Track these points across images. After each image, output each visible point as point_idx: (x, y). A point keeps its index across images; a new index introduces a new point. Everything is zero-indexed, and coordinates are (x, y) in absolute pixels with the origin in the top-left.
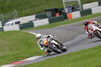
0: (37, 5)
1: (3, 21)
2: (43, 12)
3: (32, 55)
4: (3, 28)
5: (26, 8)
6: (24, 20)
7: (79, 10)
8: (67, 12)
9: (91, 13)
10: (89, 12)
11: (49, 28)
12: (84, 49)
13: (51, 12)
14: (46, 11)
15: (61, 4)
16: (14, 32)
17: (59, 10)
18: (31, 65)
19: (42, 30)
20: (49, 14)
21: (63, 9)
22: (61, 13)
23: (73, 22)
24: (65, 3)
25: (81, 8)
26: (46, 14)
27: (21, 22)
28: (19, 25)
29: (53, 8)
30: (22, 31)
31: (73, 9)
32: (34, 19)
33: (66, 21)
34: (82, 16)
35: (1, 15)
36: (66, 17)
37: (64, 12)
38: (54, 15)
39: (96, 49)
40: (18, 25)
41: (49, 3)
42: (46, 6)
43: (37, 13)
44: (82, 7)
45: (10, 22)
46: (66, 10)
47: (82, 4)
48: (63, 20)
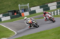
0: (3, 9)
2: (7, 12)
7: (28, 11)
8: (21, 12)
9: (36, 13)
10: (34, 12)
13: (12, 12)
15: (17, 8)
17: (16, 11)
19: (6, 23)
20: (10, 13)
21: (19, 11)
22: (17, 13)
24: (20, 7)
26: (8, 14)
31: (25, 11)
32: (2, 16)
33: (20, 17)
36: (20, 15)
37: (20, 12)
38: (13, 14)
39: (39, 33)
41: (10, 7)
42: (9, 9)
43: (3, 13)
44: (30, 9)
48: (19, 17)
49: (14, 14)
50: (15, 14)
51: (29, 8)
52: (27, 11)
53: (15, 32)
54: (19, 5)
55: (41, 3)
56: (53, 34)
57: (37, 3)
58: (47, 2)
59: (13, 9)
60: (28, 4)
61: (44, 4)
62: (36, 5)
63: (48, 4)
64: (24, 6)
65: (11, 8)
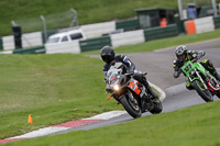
1: (46, 32)
2: (133, 16)
3: (107, 108)
4: (43, 47)
5: (97, 6)
6: (91, 31)
11: (145, 50)
14: (140, 13)
16: (69, 56)
18: (106, 128)
20: (146, 20)
23: (198, 40)
25: (215, 10)
26: (138, 20)
27: (83, 34)
28: (80, 42)
29: (155, 7)
30: (86, 54)
31: (199, 12)
32: (113, 29)
33: (181, 37)
34: (216, 27)
35: (42, 17)
36: (182, 29)
38: (155, 23)
40: (77, 41)
42: (140, 3)
43: (120, 18)
44: (218, 7)
45: (61, 35)
46: (184, 14)
48: (176, 35)
49: (158, 25)
50: (164, 23)
53: (159, 90)
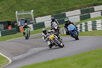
7: (32, 23)
8: (20, 25)
9: (44, 27)
10: (42, 25)
12: (38, 62)
13: (4, 24)
15: (13, 17)
21: (16, 22)
22: (13, 26)
24: (18, 16)
37: (17, 25)
39: (50, 63)
47: (35, 17)
51: (33, 19)
52: (30, 24)
54: (17, 12)
55: (53, 11)
56: (73, 65)
57: (48, 9)
58: (64, 9)
59: (5, 18)
60: (32, 11)
61: (60, 12)
62: (45, 13)
63: (66, 13)
64: (25, 15)
65: (2, 17)
